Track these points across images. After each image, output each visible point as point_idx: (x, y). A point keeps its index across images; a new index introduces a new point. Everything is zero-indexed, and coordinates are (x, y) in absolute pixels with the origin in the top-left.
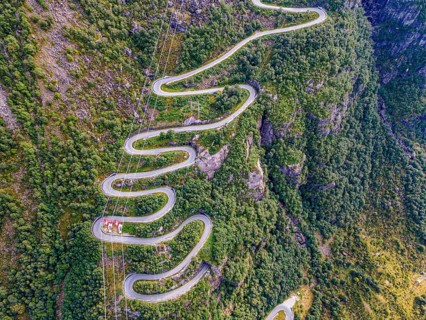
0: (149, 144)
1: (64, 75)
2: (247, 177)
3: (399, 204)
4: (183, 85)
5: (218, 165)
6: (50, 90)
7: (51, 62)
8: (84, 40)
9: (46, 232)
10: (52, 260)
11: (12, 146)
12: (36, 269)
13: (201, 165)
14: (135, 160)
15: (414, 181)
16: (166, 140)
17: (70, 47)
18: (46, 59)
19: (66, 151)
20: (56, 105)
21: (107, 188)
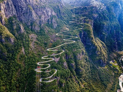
0: (46, 57)
1: (33, 47)
2: (63, 63)
3: (98, 78)
4: (52, 49)
5: (58, 61)
6: (31, 49)
7: (32, 45)
8: (37, 43)
9: (26, 70)
10: (26, 76)
11: (24, 56)
12: (23, 77)
13: (55, 60)
14: (43, 59)
15: (100, 73)
16: (49, 57)
17: (35, 44)
18: (31, 45)
19: (32, 57)
20: (31, 51)
21: (38, 64)
